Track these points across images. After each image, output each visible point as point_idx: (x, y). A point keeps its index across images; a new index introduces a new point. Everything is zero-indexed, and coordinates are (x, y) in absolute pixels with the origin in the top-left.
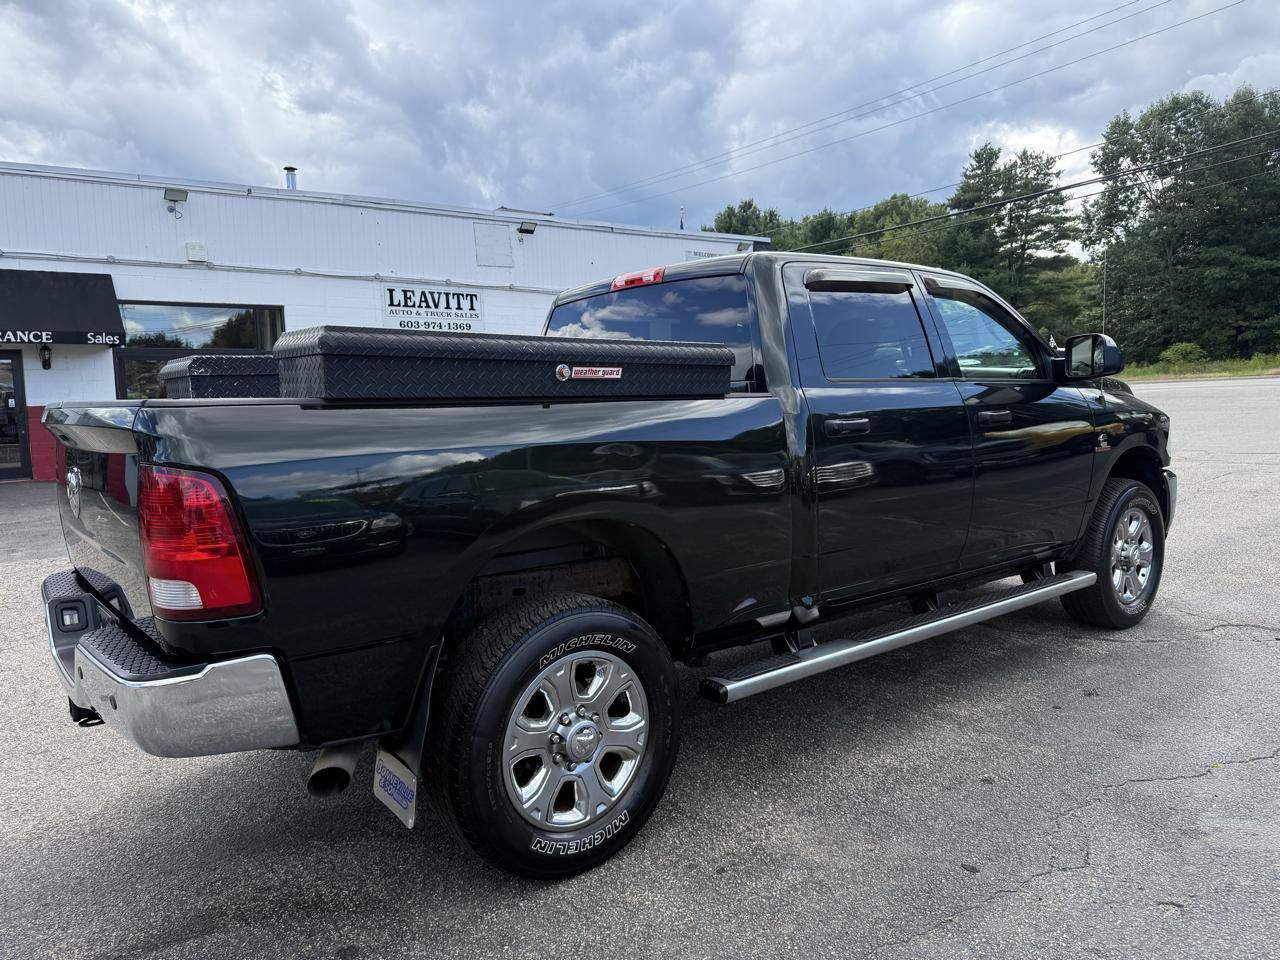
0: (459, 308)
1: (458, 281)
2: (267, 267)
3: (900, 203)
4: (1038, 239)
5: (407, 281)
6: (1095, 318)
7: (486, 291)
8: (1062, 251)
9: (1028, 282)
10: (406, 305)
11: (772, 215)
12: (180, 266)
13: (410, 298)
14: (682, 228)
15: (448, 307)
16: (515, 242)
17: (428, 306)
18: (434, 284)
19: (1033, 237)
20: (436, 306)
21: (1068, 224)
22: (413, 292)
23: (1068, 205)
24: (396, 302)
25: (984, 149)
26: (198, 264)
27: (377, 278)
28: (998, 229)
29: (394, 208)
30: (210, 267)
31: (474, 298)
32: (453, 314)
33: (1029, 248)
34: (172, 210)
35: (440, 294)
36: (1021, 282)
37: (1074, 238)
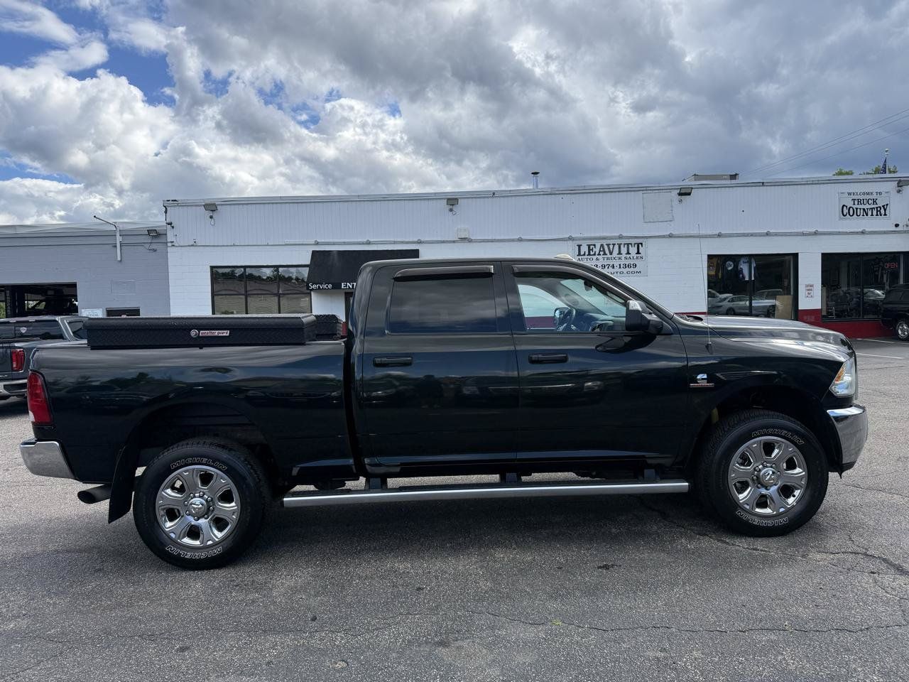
0: (628, 253)
1: (629, 235)
2: (502, 238)
5: (591, 239)
7: (649, 240)
10: (589, 254)
12: (454, 242)
13: (592, 250)
15: (620, 253)
16: (676, 202)
17: (605, 254)
18: (611, 238)
20: (611, 253)
22: (595, 245)
24: (582, 253)
26: (463, 240)
27: (570, 239)
29: (584, 191)
30: (470, 241)
31: (640, 245)
32: (623, 258)
34: (451, 210)
35: (614, 245)
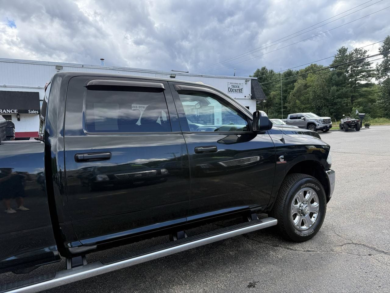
3: (314, 66)
4: (361, 77)
6: (380, 103)
8: (370, 81)
9: (358, 92)
11: (272, 71)
14: (235, 75)
19: (359, 77)
21: (371, 72)
23: (371, 66)
25: (342, 48)
28: (347, 74)
29: (129, 70)
33: (357, 80)
36: (355, 92)
37: (373, 77)
